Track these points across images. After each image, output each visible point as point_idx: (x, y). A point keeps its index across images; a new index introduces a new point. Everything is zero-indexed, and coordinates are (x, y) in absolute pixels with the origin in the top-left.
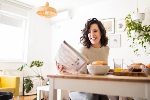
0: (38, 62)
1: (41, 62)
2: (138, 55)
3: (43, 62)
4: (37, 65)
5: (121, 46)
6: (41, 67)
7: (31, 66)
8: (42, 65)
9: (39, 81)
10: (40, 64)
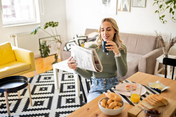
0: (53, 22)
1: (55, 23)
2: (164, 22)
3: (57, 23)
4: (52, 25)
5: (145, 7)
6: (56, 27)
7: (45, 27)
8: (57, 25)
9: (56, 44)
10: (55, 24)
